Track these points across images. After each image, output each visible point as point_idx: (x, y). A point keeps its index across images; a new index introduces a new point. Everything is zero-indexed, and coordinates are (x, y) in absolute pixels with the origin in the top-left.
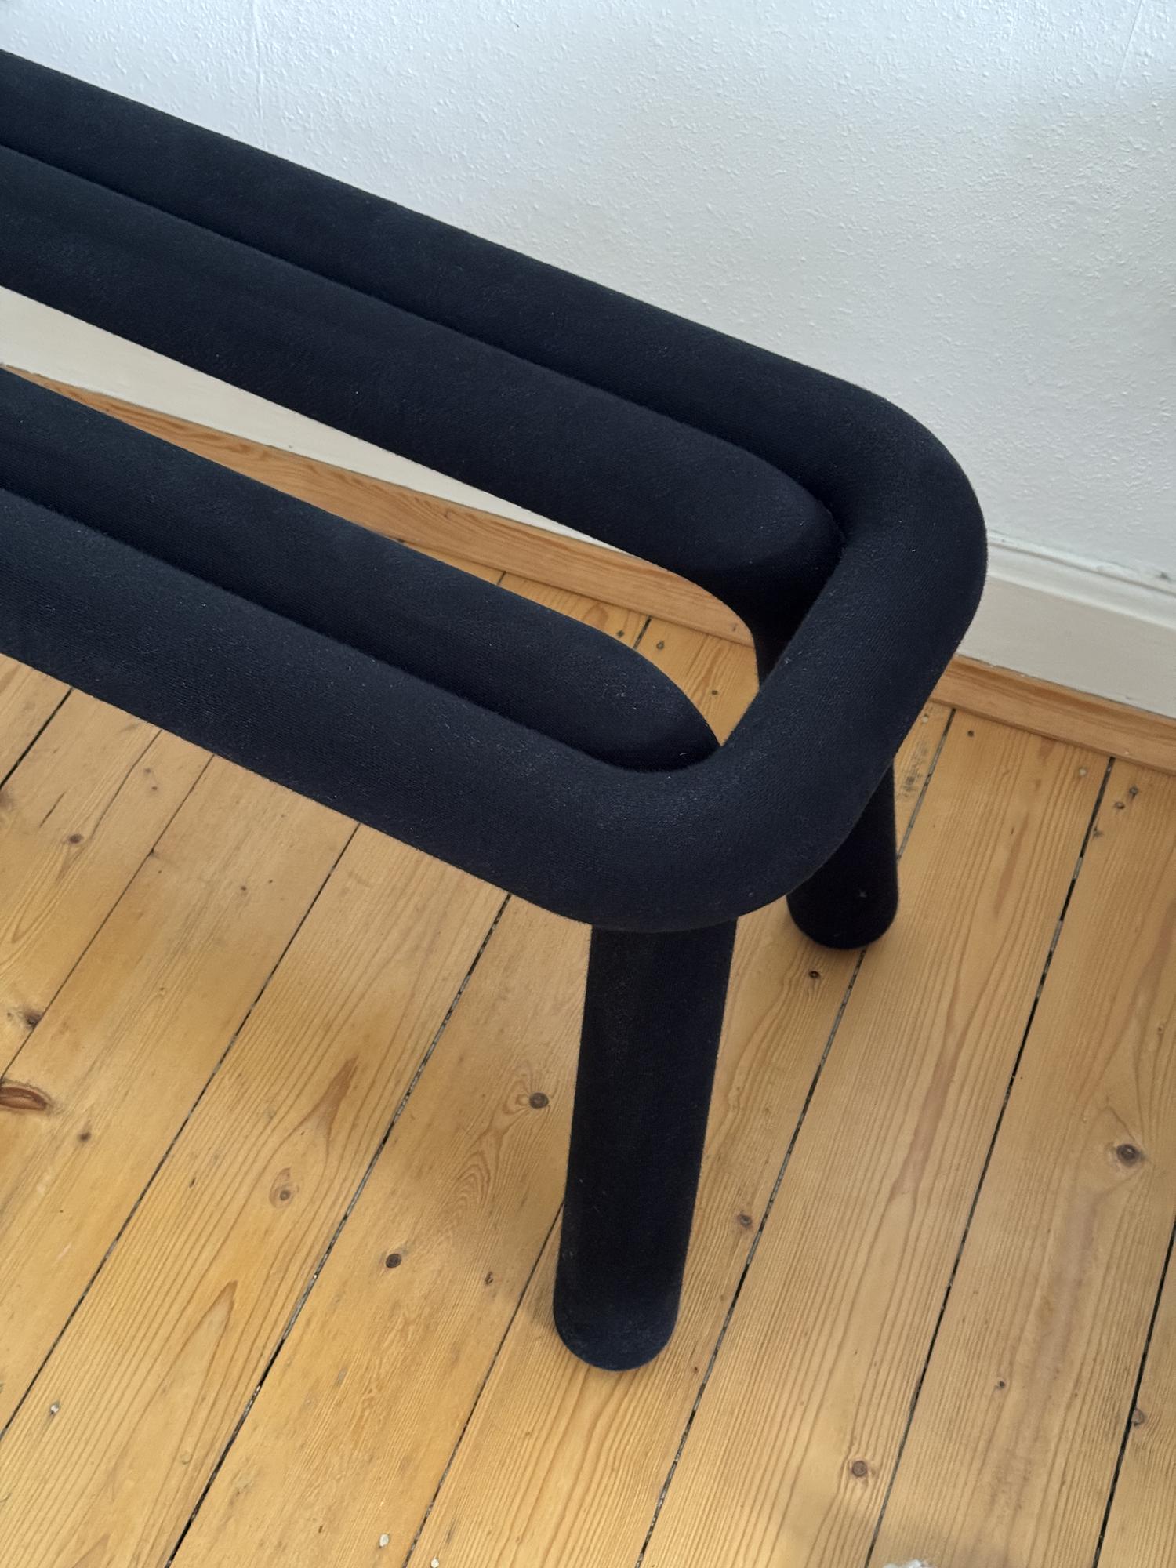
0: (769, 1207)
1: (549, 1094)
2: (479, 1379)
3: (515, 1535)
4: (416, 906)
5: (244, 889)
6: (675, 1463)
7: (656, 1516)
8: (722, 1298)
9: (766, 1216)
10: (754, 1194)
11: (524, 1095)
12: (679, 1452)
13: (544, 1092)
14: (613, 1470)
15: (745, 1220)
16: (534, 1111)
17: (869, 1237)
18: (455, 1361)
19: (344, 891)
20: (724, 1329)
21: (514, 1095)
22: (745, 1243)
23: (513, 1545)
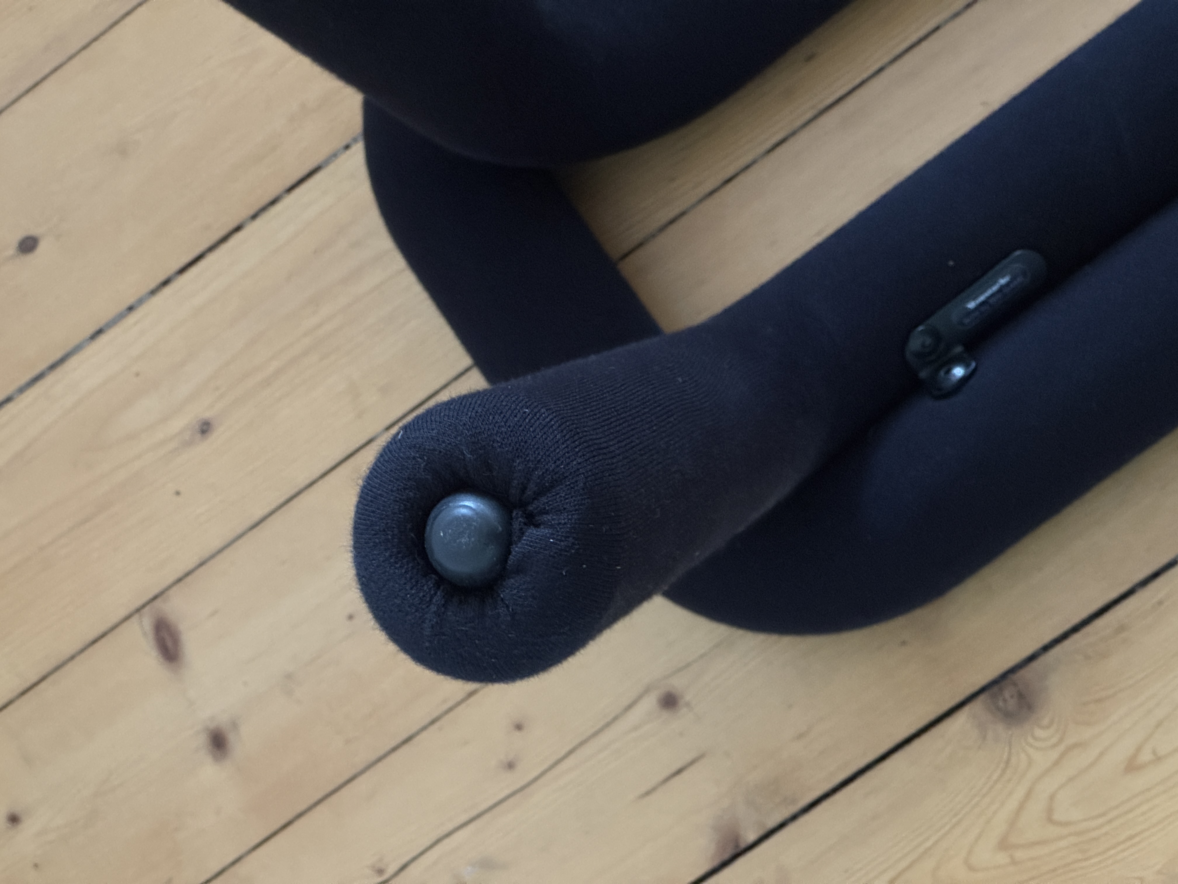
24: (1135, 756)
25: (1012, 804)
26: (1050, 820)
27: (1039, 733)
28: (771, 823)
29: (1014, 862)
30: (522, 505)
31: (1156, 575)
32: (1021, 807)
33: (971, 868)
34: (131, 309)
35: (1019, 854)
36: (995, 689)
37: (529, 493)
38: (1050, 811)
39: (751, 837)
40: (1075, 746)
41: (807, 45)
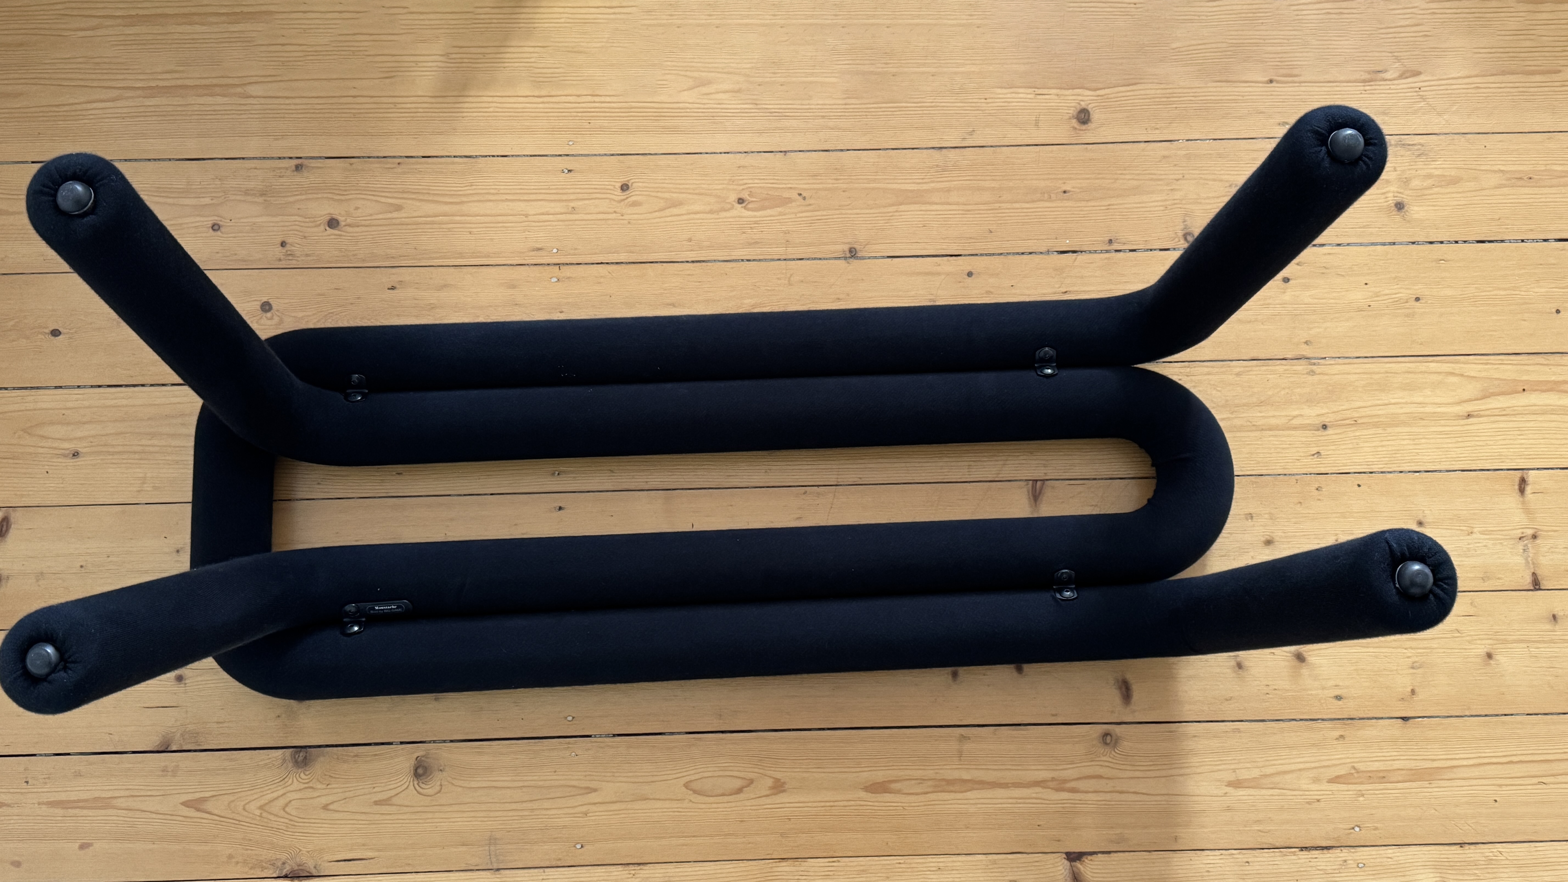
0: (284, 158)
1: (259, 303)
2: (452, 270)
3: (526, 219)
4: (150, 440)
5: (178, 551)
6: (454, 157)
7: (486, 156)
8: (351, 164)
9: (291, 158)
10: (280, 168)
11: (266, 317)
12: (449, 156)
13: (259, 307)
14: (471, 186)
15: (298, 168)
16: (274, 307)
17: (282, 101)
18: (445, 286)
19: (155, 488)
20: (369, 157)
21: (269, 322)
22: (314, 163)
23: (530, 218)
24: (328, 805)
25: (275, 795)
26: (284, 810)
27: (302, 775)
28: (185, 748)
29: (261, 816)
30: (66, 662)
31: (383, 744)
32: (277, 798)
33: (244, 809)
34: (79, 387)
35: (264, 814)
36: (299, 749)
37: (70, 660)
38: (287, 805)
39: (174, 748)
40: (312, 788)
41: (400, 468)
